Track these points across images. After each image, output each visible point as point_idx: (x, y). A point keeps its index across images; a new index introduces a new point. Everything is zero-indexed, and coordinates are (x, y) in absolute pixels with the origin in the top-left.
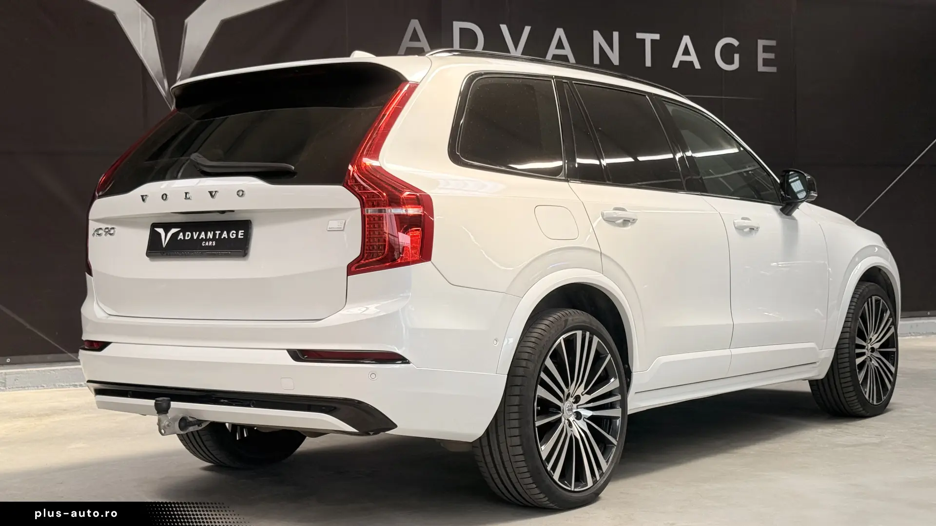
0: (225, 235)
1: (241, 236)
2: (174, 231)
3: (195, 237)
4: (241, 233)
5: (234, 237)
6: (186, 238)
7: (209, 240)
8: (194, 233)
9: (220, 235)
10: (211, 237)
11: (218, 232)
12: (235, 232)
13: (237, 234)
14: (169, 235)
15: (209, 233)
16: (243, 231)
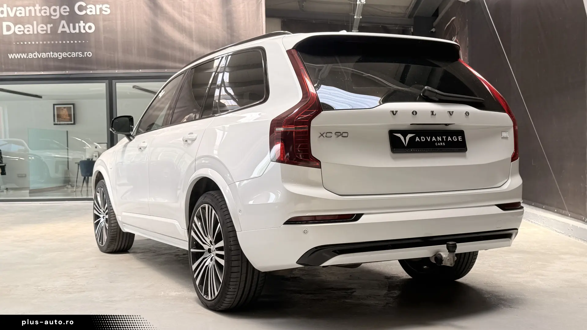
0: (449, 139)
1: (460, 139)
2: (410, 136)
3: (429, 140)
4: (460, 138)
5: (456, 140)
6: (422, 140)
7: (440, 142)
8: (427, 137)
9: (447, 138)
10: (441, 140)
11: (444, 137)
12: (456, 137)
13: (458, 138)
14: (408, 138)
15: (438, 137)
16: (461, 137)
